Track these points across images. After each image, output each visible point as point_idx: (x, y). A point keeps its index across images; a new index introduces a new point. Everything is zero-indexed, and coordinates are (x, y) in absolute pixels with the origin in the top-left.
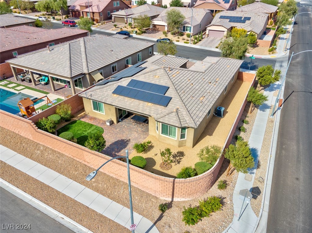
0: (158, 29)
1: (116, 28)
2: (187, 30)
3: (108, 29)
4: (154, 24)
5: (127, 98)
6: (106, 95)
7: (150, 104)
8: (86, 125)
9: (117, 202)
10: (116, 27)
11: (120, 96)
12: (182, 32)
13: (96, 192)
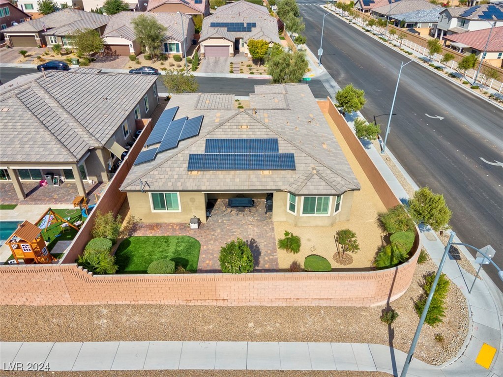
0: (115, 52)
1: (25, 57)
2: (171, 50)
3: (9, 61)
4: (106, 43)
5: (219, 172)
6: (176, 177)
7: (266, 172)
8: (154, 241)
9: (315, 341)
10: (26, 55)
11: (205, 172)
12: (164, 53)
13: (270, 342)
